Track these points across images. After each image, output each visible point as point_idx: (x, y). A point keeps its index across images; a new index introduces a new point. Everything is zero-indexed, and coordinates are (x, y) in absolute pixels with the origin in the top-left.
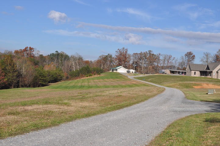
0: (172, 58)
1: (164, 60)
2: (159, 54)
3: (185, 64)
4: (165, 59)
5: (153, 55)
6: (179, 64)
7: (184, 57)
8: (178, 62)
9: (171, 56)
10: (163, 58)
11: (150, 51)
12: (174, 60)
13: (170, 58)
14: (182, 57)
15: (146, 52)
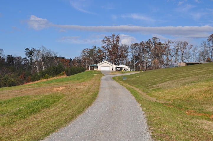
0: (188, 47)
1: (177, 51)
2: (169, 42)
3: (208, 54)
4: (178, 49)
5: (160, 43)
6: (200, 54)
7: (207, 43)
8: (197, 51)
9: (187, 43)
10: (174, 48)
11: (155, 39)
12: (191, 49)
13: (185, 46)
14: (204, 42)
15: (149, 40)
